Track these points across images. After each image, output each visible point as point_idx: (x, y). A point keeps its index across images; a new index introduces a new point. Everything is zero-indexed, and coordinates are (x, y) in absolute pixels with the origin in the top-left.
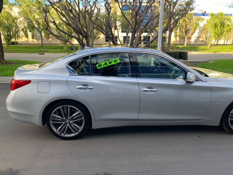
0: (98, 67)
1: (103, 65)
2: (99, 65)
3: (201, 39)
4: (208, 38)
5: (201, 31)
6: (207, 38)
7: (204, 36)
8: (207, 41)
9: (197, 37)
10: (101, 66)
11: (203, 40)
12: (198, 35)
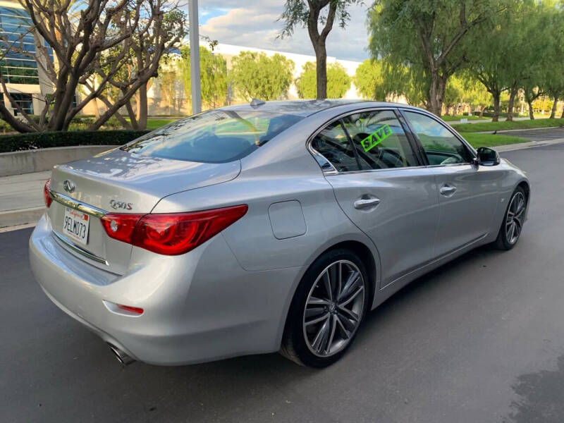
0: (366, 147)
1: (371, 142)
2: (365, 143)
3: (162, 105)
4: (177, 102)
5: (161, 85)
6: (174, 100)
7: (168, 97)
8: (177, 109)
9: (153, 99)
10: (368, 144)
11: (167, 107)
12: (155, 93)
